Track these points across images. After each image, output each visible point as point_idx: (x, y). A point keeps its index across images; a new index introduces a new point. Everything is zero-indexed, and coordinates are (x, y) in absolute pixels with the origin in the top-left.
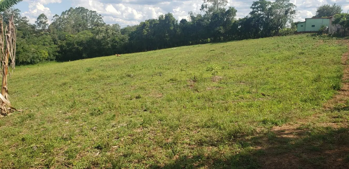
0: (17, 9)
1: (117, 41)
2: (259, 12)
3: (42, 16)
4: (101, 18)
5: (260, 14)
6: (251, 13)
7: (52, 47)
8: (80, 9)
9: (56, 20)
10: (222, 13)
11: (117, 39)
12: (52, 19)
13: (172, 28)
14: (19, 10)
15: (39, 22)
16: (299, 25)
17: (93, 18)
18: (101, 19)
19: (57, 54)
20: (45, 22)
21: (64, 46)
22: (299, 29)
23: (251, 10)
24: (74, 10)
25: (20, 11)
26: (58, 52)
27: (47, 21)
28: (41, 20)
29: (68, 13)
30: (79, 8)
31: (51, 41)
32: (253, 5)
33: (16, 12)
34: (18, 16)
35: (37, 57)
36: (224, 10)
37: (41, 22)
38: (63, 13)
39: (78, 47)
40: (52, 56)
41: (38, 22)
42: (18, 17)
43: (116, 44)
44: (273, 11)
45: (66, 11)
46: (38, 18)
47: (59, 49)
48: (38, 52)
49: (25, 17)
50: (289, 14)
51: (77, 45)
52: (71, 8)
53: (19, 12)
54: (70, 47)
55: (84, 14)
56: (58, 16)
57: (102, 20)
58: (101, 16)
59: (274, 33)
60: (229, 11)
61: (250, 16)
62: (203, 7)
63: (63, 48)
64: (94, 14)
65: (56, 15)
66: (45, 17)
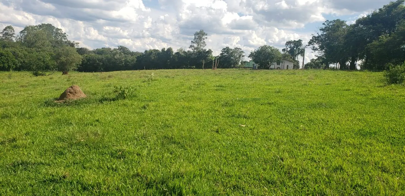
2: (225, 54)
5: (226, 55)
6: (221, 54)
10: (204, 52)
13: (171, 57)
16: (246, 64)
22: (246, 66)
23: (221, 52)
32: (222, 50)
36: (205, 50)
44: (233, 54)
50: (241, 57)
59: (233, 67)
60: (208, 51)
61: (220, 56)
62: (191, 46)
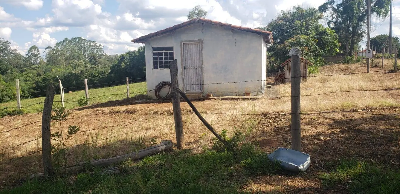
0: (7, 41)
1: (95, 75)
3: (34, 48)
4: (101, 48)
7: (27, 84)
8: (77, 40)
9: (48, 52)
11: (96, 73)
12: (45, 52)
14: (9, 42)
15: (31, 55)
17: (92, 48)
18: (101, 50)
19: (32, 91)
20: (37, 55)
21: (40, 82)
24: (70, 41)
25: (11, 43)
26: (34, 89)
27: (40, 53)
28: (32, 53)
29: (62, 44)
30: (75, 38)
31: (34, 76)
33: (6, 44)
34: (8, 48)
35: (7, 95)
37: (32, 55)
38: (57, 44)
39: (54, 83)
40: (26, 93)
41: (29, 55)
42: (8, 50)
43: (94, 78)
45: (60, 42)
46: (29, 51)
47: (34, 86)
48: (9, 90)
49: (16, 49)
51: (53, 81)
52: (66, 39)
53: (9, 44)
54: (46, 83)
55: (81, 45)
56: (51, 48)
57: (103, 50)
58: (101, 47)
63: (39, 84)
64: (93, 44)
65: (49, 47)
66: (36, 49)
